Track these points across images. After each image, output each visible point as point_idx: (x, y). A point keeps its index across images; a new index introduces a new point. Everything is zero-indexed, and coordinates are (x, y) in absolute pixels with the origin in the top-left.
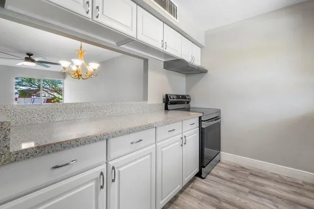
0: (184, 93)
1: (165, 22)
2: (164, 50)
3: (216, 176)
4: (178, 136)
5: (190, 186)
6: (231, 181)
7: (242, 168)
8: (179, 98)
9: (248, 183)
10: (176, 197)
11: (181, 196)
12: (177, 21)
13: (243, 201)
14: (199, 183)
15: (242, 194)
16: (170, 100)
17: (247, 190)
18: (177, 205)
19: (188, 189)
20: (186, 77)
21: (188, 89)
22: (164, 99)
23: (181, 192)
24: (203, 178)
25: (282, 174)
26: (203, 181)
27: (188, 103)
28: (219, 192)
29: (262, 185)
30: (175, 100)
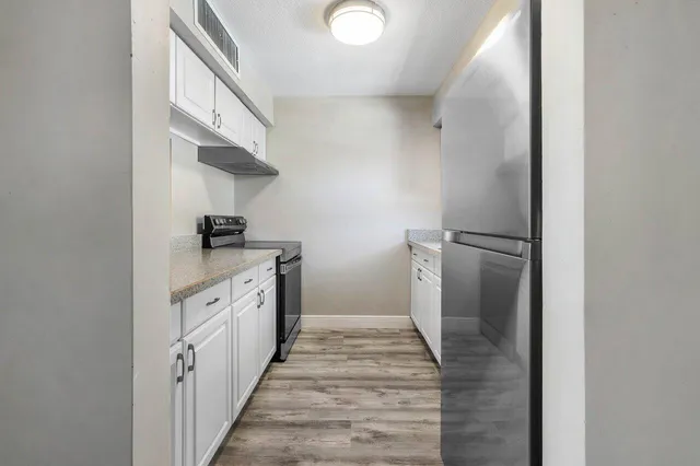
0: (232, 214)
1: (219, 74)
2: (217, 130)
3: (301, 353)
4: (252, 292)
5: (266, 378)
6: (323, 352)
7: (334, 332)
8: (228, 223)
9: (344, 349)
10: (250, 400)
11: (256, 395)
12: (239, 75)
13: (343, 370)
14: (279, 369)
15: (340, 364)
16: (215, 227)
17: (345, 357)
18: (254, 409)
19: (264, 383)
20: (235, 179)
21: (238, 204)
22: (199, 226)
23: (256, 390)
24: (283, 361)
25: (379, 327)
26: (283, 365)
27: (241, 232)
28: (311, 372)
29: (361, 346)
30: (222, 227)
